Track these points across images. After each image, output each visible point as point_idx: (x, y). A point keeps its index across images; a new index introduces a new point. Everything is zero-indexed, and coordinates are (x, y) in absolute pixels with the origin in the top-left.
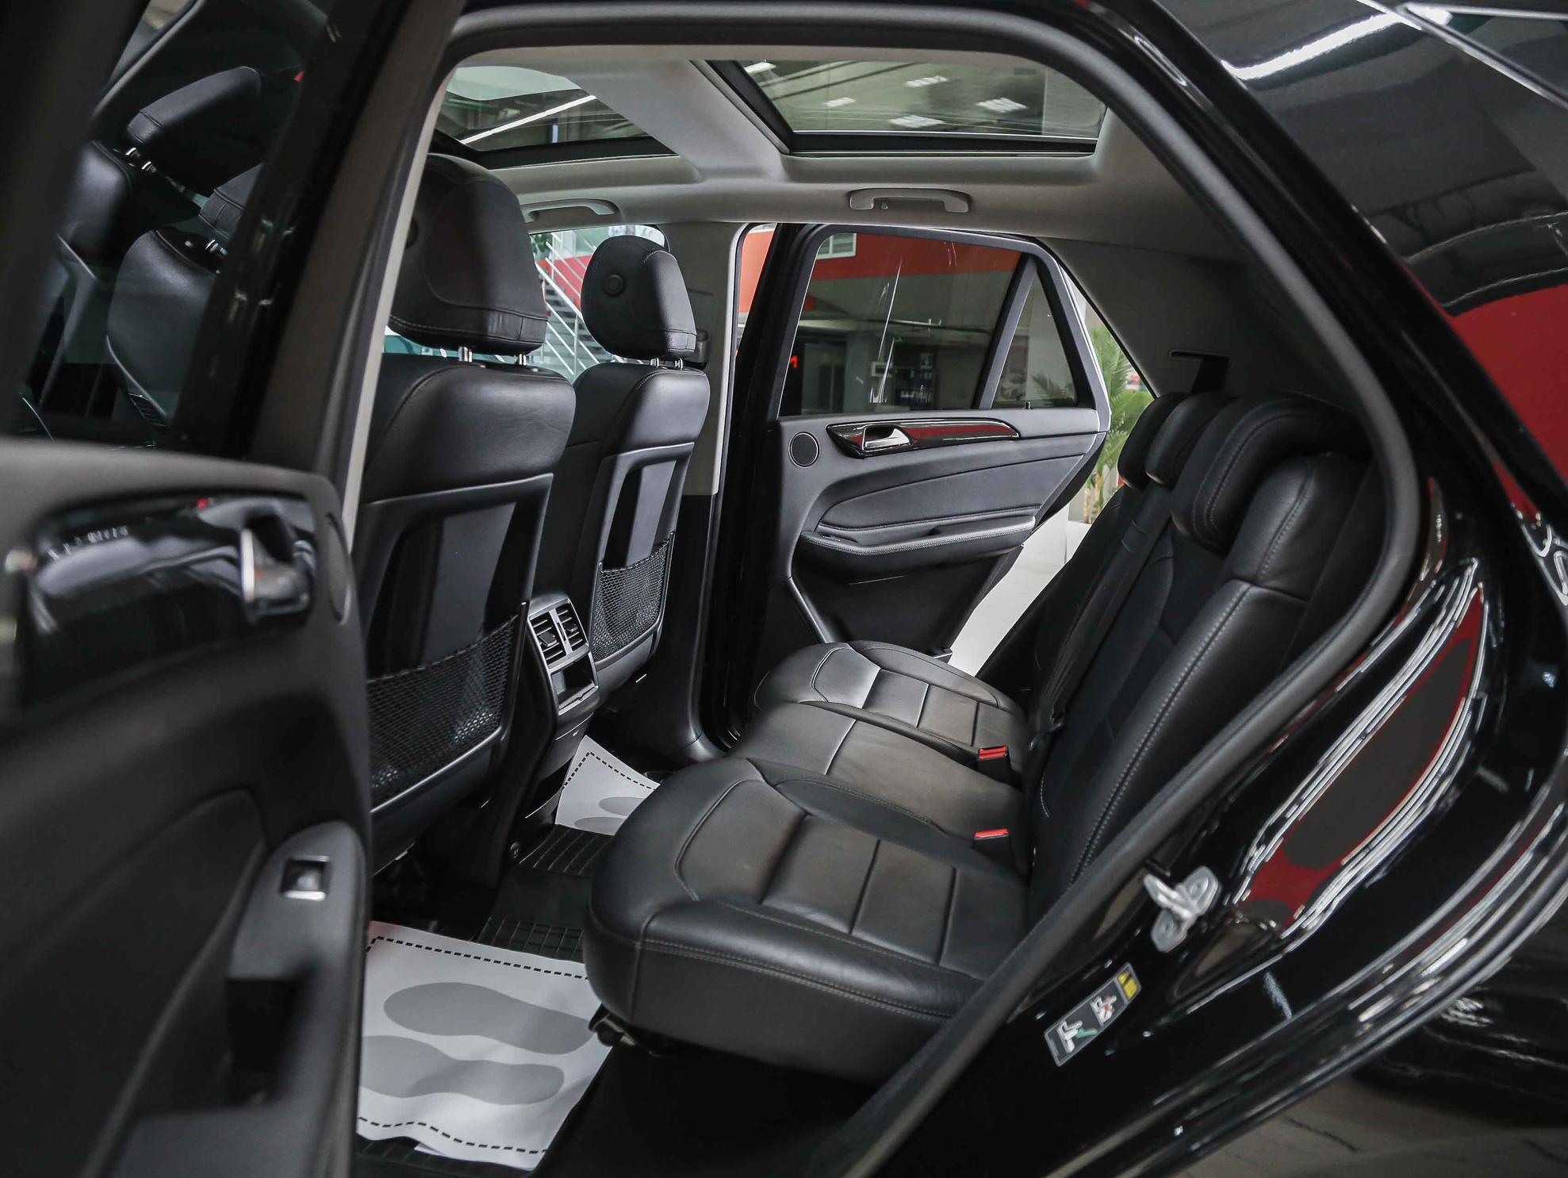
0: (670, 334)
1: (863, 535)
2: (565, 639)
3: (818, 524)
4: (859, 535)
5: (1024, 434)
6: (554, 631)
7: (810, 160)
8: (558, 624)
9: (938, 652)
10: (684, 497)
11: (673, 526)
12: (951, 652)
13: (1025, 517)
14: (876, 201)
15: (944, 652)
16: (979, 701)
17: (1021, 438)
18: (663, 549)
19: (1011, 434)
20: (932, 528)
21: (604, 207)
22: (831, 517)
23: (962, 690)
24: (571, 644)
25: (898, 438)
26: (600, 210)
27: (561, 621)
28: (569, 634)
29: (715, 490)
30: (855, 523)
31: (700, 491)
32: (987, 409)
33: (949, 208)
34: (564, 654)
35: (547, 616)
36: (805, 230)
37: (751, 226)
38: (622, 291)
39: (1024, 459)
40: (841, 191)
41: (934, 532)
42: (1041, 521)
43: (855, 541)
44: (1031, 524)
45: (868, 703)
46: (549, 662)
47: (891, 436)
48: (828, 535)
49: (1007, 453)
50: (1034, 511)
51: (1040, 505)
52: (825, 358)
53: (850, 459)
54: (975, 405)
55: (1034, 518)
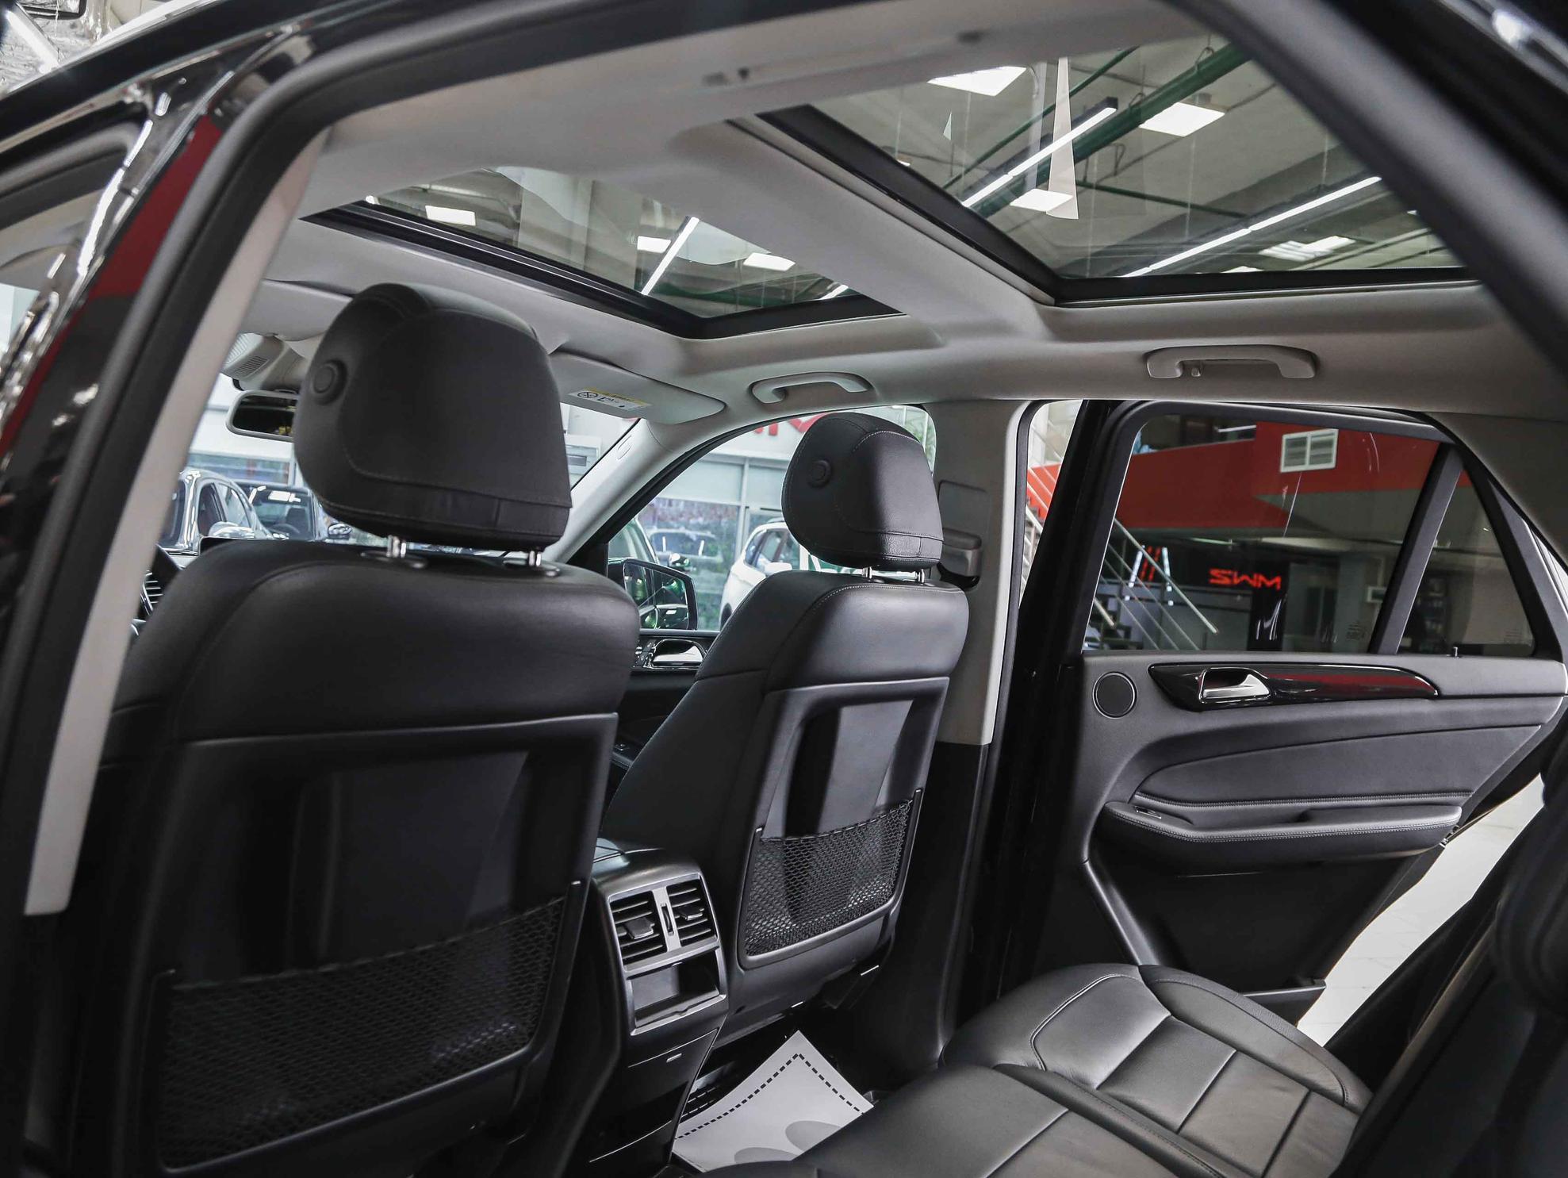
0: (887, 536)
1: (1201, 813)
2: (670, 930)
3: (1135, 793)
4: (1192, 813)
5: (1445, 692)
6: (655, 917)
7: (1086, 312)
8: (665, 909)
9: (1304, 982)
10: (939, 746)
11: (922, 781)
12: (1325, 984)
13: (1448, 807)
14: (1184, 366)
15: (1313, 984)
16: (1312, 1088)
17: (1441, 697)
18: (904, 809)
19: (1429, 692)
20: (1301, 811)
21: (851, 382)
22: (1154, 784)
23: (1290, 1066)
24: (680, 937)
25: (1254, 687)
26: (851, 387)
27: (672, 903)
28: (679, 922)
29: (987, 738)
30: (1188, 796)
31: (965, 739)
32: (1390, 653)
33: (1285, 373)
34: (664, 950)
35: (649, 896)
36: (1121, 409)
37: (1034, 406)
38: (827, 482)
39: (1445, 725)
40: (1130, 354)
41: (1303, 818)
42: (1472, 815)
43: (1189, 821)
44: (1455, 817)
45: (1115, 1077)
46: (626, 962)
47: (1241, 685)
48: (1144, 808)
49: (1418, 716)
50: (1462, 799)
51: (1470, 791)
52: (1314, 581)
53: (1182, 712)
54: (1373, 648)
55: (1460, 810)
